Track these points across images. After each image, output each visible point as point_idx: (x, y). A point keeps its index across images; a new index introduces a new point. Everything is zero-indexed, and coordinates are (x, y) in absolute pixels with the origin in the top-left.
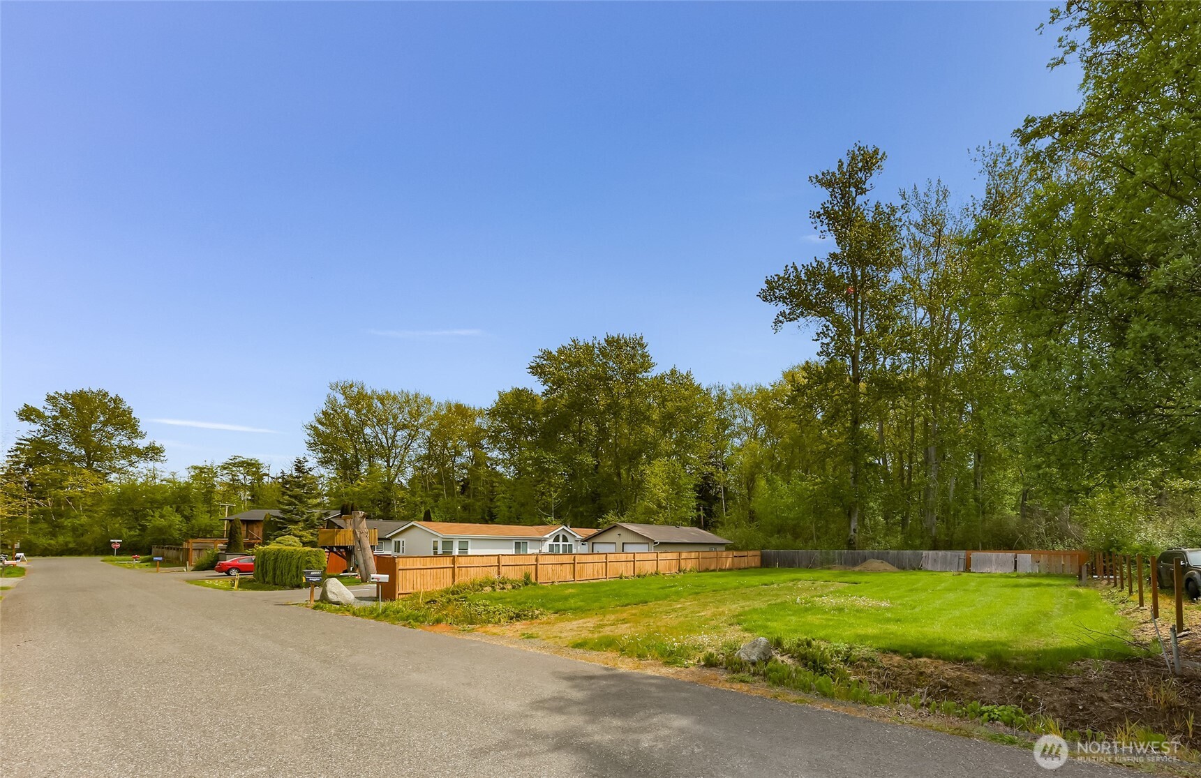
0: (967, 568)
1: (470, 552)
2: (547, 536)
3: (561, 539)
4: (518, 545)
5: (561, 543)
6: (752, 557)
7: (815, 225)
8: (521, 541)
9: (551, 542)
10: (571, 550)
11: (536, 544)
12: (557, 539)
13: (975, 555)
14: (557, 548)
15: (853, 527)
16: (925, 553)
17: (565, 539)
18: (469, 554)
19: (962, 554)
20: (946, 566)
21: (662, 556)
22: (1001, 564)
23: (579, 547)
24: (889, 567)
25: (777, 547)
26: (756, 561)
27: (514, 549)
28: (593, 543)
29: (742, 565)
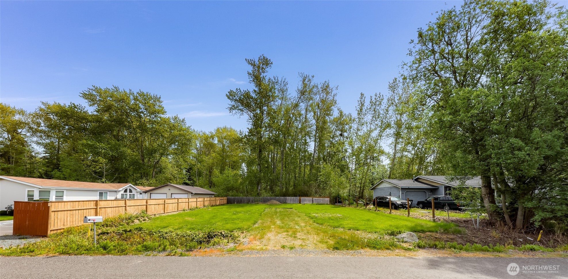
0: (300, 203)
1: (65, 198)
2: (121, 189)
3: (128, 191)
4: (101, 194)
5: (128, 193)
6: (224, 200)
7: (249, 77)
8: (103, 192)
9: (122, 192)
10: (134, 197)
11: (114, 193)
12: (126, 191)
13: (302, 198)
14: (126, 196)
15: (259, 189)
16: (287, 197)
17: (131, 191)
18: (65, 200)
19: (298, 198)
20: (294, 202)
21: (199, 200)
22: (309, 201)
23: (138, 195)
24: (278, 202)
25: (232, 196)
26: (225, 201)
27: (98, 197)
28: (151, 193)
29: (222, 203)
